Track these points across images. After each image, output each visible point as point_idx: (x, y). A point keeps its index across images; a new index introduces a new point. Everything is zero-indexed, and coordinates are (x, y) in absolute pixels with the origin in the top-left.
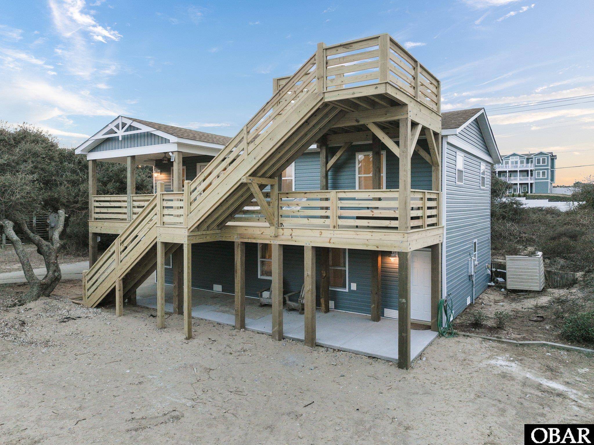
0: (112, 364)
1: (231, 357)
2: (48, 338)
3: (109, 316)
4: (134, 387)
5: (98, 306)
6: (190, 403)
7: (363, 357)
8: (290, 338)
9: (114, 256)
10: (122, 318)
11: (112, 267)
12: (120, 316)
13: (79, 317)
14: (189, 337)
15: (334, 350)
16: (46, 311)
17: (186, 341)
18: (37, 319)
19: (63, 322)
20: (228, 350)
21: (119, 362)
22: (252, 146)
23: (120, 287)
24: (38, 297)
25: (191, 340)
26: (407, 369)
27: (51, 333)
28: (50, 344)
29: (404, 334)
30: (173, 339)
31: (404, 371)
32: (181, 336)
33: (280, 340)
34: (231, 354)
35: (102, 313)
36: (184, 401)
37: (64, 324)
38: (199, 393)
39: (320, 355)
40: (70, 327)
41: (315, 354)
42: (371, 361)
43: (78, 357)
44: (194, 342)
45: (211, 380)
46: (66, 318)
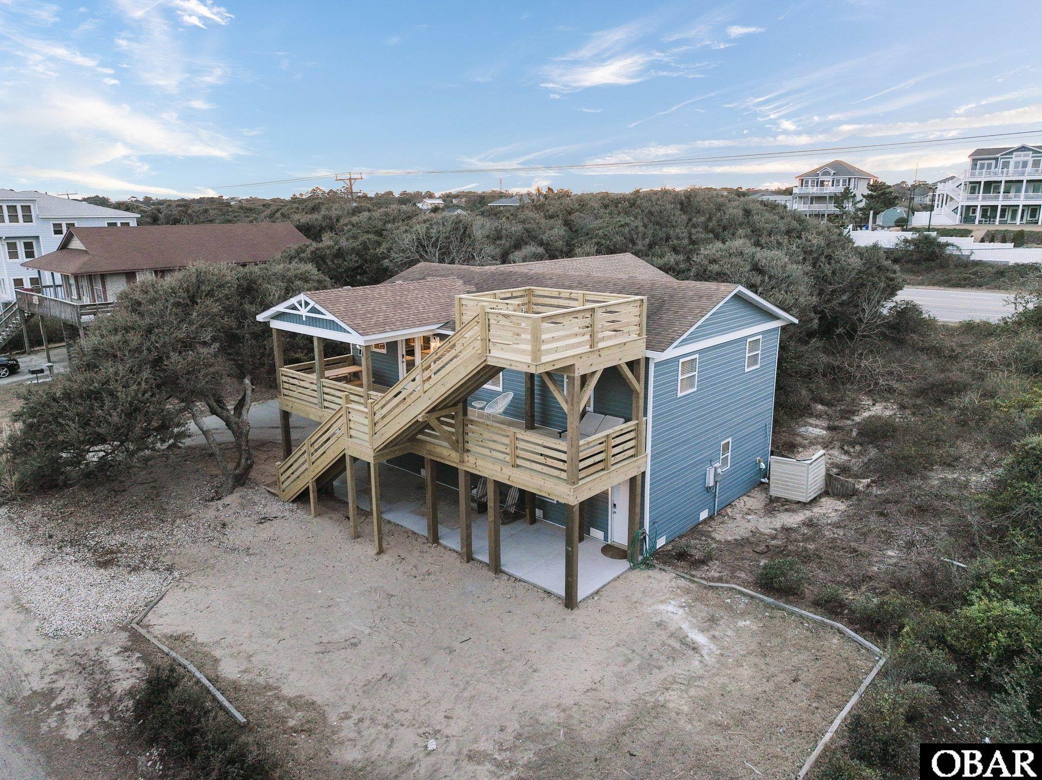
0: (306, 582)
1: (414, 580)
2: (248, 544)
3: (305, 516)
4: (324, 610)
5: (293, 502)
6: (367, 631)
7: (539, 590)
8: (478, 561)
9: (306, 455)
10: (318, 519)
11: (305, 467)
12: (316, 517)
13: (275, 517)
14: (381, 551)
15: (516, 579)
16: (243, 506)
17: (376, 557)
18: (236, 518)
19: (261, 523)
20: (414, 572)
21: (312, 580)
22: (427, 386)
23: (313, 487)
24: (234, 487)
25: (382, 554)
26: (572, 610)
27: (250, 538)
28: (251, 551)
29: (570, 579)
30: (365, 554)
31: (569, 610)
32: (372, 550)
33: (468, 562)
34: (415, 577)
35: (298, 511)
36: (363, 628)
37: (261, 526)
38: (377, 621)
39: (500, 586)
40: (267, 531)
41: (496, 582)
42: (545, 595)
43: (276, 570)
44: (385, 557)
45: (390, 607)
46: (264, 518)
